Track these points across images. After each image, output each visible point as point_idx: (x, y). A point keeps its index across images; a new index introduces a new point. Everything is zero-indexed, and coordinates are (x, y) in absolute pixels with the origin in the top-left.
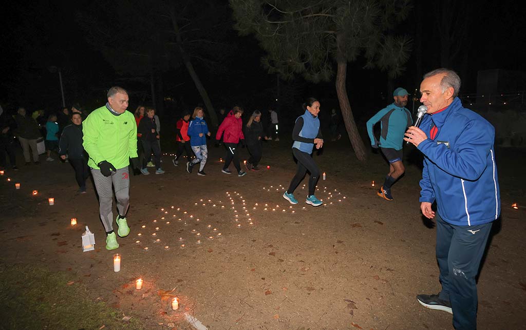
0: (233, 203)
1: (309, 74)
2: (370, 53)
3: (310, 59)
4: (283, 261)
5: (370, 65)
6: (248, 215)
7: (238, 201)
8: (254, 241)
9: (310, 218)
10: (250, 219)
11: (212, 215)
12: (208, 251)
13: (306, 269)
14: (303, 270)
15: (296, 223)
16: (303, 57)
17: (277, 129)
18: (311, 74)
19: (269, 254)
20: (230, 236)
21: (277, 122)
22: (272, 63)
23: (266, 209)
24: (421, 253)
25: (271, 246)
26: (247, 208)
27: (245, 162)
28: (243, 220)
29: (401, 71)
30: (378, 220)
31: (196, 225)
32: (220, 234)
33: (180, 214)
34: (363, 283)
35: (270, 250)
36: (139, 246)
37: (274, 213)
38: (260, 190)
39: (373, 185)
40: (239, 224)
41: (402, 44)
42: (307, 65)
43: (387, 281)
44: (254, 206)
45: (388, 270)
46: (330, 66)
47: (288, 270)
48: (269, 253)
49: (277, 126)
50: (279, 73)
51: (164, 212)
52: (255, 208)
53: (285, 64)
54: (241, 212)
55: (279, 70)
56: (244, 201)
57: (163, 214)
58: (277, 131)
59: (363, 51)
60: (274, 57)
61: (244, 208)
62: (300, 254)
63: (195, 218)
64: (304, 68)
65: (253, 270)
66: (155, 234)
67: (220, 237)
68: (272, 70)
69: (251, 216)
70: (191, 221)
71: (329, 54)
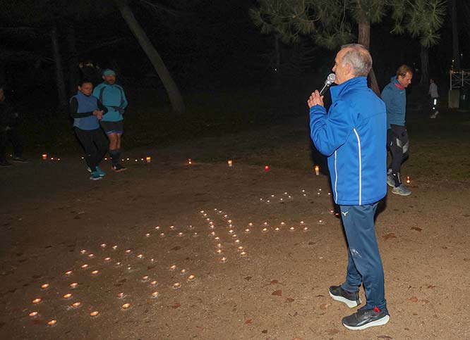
0: (212, 226)
1: (320, 37)
2: (398, 13)
3: (321, 14)
4: (293, 300)
5: (398, 28)
6: (238, 241)
7: (221, 223)
8: (248, 278)
9: (329, 234)
10: (241, 248)
11: (177, 248)
12: (173, 307)
13: (326, 306)
14: (322, 307)
15: (310, 244)
16: (311, 12)
17: (435, 104)
18: (323, 36)
19: (273, 294)
20: (209, 277)
21: (437, 96)
22: (267, 18)
23: (265, 229)
24: (464, 260)
25: (275, 282)
26: (236, 231)
27: (230, 162)
28: (230, 250)
29: (434, 38)
30: (415, 225)
31: (149, 268)
32: (192, 277)
33: (118, 256)
34: (400, 310)
35: (274, 287)
36: (36, 321)
37: (278, 234)
38: (255, 203)
39: (408, 181)
40: (224, 256)
41: (434, 6)
42: (317, 24)
43: (427, 302)
44: (246, 226)
45: (429, 287)
46: (348, 28)
47: (300, 312)
48: (272, 292)
49: (435, 100)
50: (277, 33)
51: (86, 255)
52: (248, 230)
53: (286, 20)
54: (226, 238)
55: (277, 29)
56: (230, 221)
57: (85, 259)
58: (435, 106)
59: (389, 11)
60: (269, 10)
61: (231, 231)
62: (317, 287)
63: (147, 258)
64: (313, 28)
65: (248, 322)
66: (69, 295)
67: (193, 281)
68: (266, 28)
69: (243, 242)
70: (140, 263)
71: (347, 11)
